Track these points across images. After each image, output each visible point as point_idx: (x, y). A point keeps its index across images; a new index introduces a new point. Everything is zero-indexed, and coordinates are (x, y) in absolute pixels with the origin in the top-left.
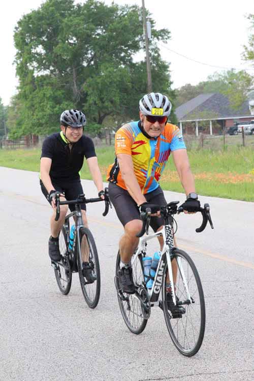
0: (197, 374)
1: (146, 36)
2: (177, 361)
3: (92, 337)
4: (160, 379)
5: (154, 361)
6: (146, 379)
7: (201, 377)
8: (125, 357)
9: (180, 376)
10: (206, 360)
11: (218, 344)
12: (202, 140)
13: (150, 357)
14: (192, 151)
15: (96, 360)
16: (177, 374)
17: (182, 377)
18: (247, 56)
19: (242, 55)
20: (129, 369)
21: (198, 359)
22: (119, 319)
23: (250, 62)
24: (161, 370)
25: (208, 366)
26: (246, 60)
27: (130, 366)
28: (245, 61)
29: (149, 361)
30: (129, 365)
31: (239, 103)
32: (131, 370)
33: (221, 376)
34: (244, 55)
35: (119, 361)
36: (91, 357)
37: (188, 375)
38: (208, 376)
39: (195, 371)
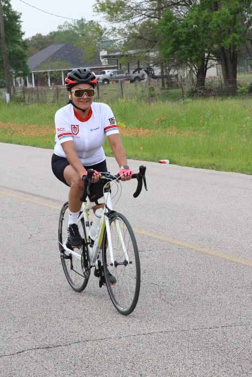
0: (84, 341)
2: (62, 328)
4: (48, 348)
5: (40, 329)
6: (34, 348)
7: (89, 344)
8: (10, 326)
9: (68, 344)
10: (91, 326)
11: (100, 308)
12: (58, 92)
13: (35, 324)
14: (47, 103)
16: (65, 342)
17: (70, 344)
18: (99, 8)
19: (94, 7)
20: (17, 339)
21: (83, 325)
23: (102, 14)
24: (48, 338)
25: (93, 332)
26: (98, 11)
27: (18, 335)
28: (97, 13)
29: (35, 330)
30: (15, 334)
31: (92, 55)
32: (18, 339)
33: (108, 341)
34: (96, 7)
35: (6, 330)
37: (75, 343)
38: (95, 342)
39: (82, 337)
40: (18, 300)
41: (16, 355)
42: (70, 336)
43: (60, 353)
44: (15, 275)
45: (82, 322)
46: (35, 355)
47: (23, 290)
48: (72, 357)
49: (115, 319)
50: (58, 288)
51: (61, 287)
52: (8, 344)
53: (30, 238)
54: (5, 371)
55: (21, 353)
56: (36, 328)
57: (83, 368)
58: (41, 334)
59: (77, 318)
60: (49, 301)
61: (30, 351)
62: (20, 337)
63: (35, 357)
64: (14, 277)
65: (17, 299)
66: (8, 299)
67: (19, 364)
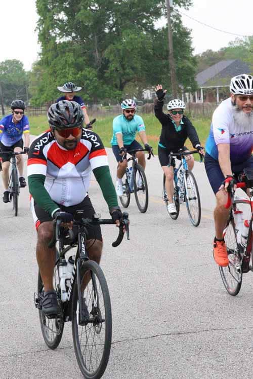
0: (212, 330)
1: (168, 4)
2: (194, 319)
3: (119, 298)
4: (179, 334)
5: (174, 319)
6: (167, 333)
7: (215, 333)
8: (148, 315)
9: (197, 331)
10: (220, 318)
13: (171, 315)
15: (123, 318)
16: (194, 330)
17: (199, 332)
20: (153, 325)
21: (213, 317)
22: (143, 282)
24: (180, 326)
25: (221, 323)
30: (152, 322)
33: (233, 331)
36: (118, 314)
37: (204, 331)
38: (222, 331)
39: (210, 327)
40: (157, 295)
41: (150, 339)
42: (200, 325)
43: (189, 338)
44: (158, 274)
45: (212, 314)
46: (167, 339)
47: (164, 286)
48: (199, 342)
49: (242, 313)
50: (195, 286)
51: (198, 285)
52: (144, 330)
53: (177, 243)
54: (139, 351)
55: (155, 338)
56: (171, 318)
57: (207, 351)
58: (175, 323)
59: (209, 311)
60: (185, 296)
61: (163, 336)
62: (157, 324)
63: (167, 341)
64: (157, 275)
65: (157, 293)
66: (150, 293)
67: (152, 346)
